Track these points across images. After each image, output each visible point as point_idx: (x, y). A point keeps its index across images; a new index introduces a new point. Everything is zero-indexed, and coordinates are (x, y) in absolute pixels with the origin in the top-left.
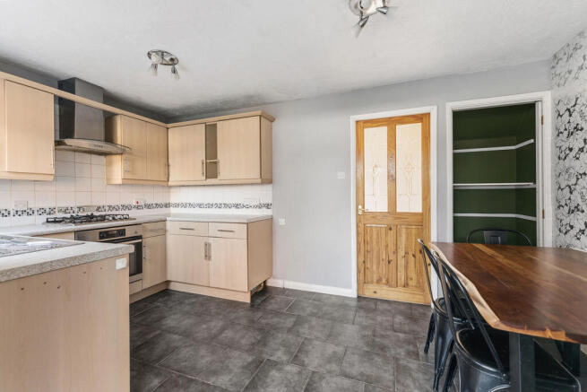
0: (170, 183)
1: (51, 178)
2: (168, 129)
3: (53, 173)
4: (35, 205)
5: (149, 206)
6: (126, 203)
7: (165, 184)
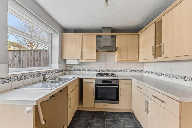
0: (140, 61)
1: (95, 61)
2: (139, 35)
3: (95, 59)
4: (96, 69)
5: (132, 71)
6: (122, 69)
7: (138, 61)
